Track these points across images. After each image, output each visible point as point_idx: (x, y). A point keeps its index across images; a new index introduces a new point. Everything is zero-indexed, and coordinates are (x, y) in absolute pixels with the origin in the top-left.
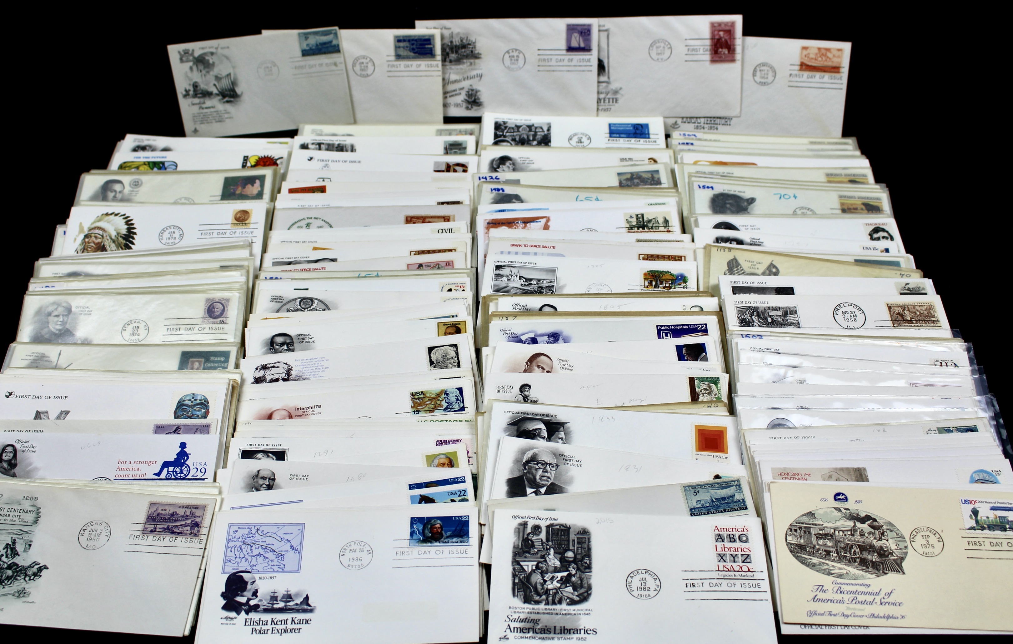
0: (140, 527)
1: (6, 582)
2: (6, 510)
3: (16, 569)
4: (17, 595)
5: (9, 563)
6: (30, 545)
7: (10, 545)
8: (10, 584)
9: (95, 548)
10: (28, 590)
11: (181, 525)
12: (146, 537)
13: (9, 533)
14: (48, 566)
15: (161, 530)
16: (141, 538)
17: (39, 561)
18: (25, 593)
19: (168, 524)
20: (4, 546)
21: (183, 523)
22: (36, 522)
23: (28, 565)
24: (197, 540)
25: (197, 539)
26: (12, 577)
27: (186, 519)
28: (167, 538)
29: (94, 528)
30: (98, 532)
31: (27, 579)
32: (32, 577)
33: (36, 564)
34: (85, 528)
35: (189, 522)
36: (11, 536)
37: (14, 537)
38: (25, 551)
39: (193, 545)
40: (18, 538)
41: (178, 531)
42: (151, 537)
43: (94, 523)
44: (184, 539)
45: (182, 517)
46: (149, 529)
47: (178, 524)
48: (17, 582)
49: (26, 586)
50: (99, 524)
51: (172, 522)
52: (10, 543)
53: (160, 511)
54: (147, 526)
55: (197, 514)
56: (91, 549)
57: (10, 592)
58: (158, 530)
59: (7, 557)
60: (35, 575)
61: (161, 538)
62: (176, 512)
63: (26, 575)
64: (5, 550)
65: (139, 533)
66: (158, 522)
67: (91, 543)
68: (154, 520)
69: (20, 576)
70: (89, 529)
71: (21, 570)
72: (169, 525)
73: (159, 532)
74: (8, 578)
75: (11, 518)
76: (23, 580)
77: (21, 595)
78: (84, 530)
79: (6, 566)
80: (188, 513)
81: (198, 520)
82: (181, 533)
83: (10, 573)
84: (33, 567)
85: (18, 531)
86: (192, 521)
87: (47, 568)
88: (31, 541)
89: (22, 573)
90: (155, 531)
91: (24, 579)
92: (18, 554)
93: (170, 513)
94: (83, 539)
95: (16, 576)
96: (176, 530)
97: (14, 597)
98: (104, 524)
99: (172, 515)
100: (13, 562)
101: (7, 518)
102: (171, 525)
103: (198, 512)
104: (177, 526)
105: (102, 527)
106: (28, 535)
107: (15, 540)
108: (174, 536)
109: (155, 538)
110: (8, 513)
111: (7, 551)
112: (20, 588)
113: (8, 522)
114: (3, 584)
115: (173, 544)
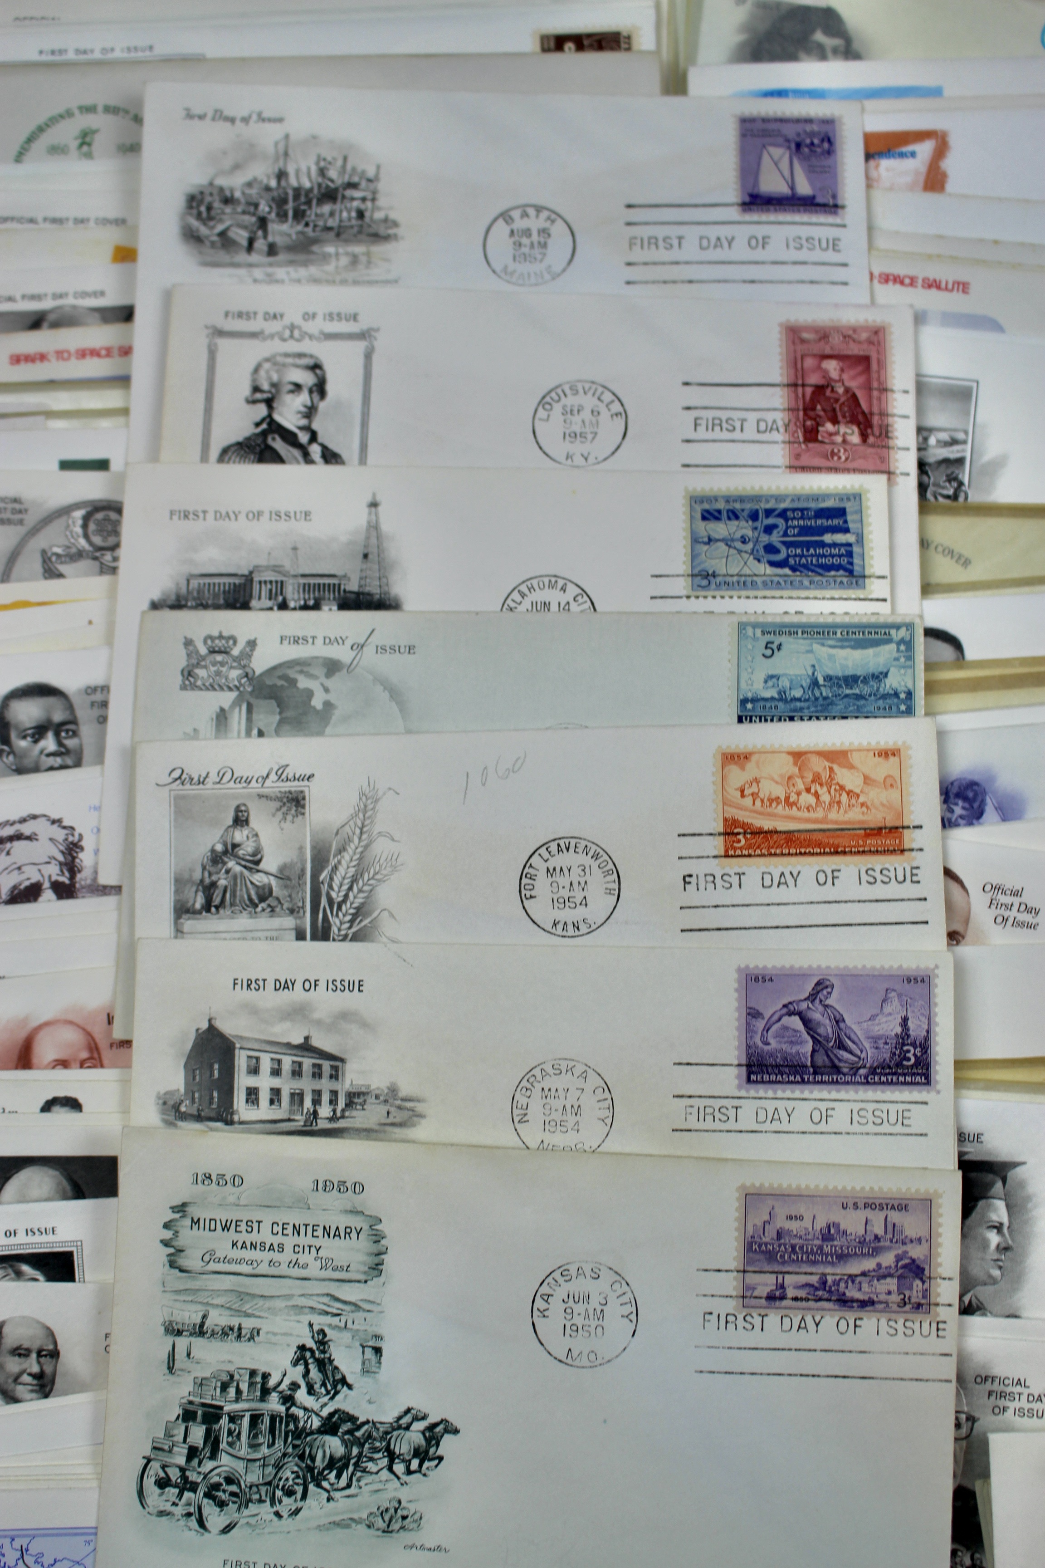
0: (730, 1284)
1: (332, 1476)
2: (266, 1227)
3: (350, 1432)
4: (380, 1523)
5: (325, 1413)
6: (378, 1351)
7: (311, 1351)
8: (349, 1486)
9: (596, 1362)
10: (412, 1508)
11: (864, 1274)
12: (757, 1321)
13: (299, 1309)
14: (456, 1422)
15: (802, 1293)
16: (740, 1322)
17: (419, 1404)
18: (404, 1518)
19: (821, 1269)
20: (291, 1353)
21: (869, 1264)
22: (376, 1268)
23: (389, 1417)
24: (926, 1325)
25: (921, 1324)
26: (346, 1459)
27: (876, 1251)
28: (829, 1321)
29: (578, 1286)
30: (595, 1302)
31: (399, 1468)
32: (415, 1464)
33: (416, 1419)
34: (545, 1289)
35: (888, 1259)
36: (306, 1318)
37: (320, 1321)
38: (365, 1371)
39: (917, 1343)
40: (330, 1326)
41: (858, 1295)
42: (773, 1319)
43: (573, 1272)
44: (883, 1321)
45: (862, 1242)
46: (763, 1291)
47: (854, 1267)
48: (368, 1479)
49: (404, 1494)
50: (588, 1273)
51: (832, 1264)
52: (310, 1344)
53: (781, 1222)
54: (752, 1279)
55: (911, 1231)
56: (585, 1362)
57: (356, 1516)
58: (790, 1293)
59: (311, 1391)
60: (421, 1454)
61: (809, 1319)
62: (837, 1226)
63: (392, 1456)
64: (301, 1368)
65: (730, 1306)
66: (784, 1263)
67: (579, 1344)
68: (771, 1256)
69: (371, 1459)
70: (560, 1293)
71: (369, 1436)
72: (825, 1275)
73: (795, 1299)
74: (336, 1464)
75: (288, 1255)
76: (385, 1474)
77: (396, 1526)
78: (547, 1298)
79: (316, 1423)
80: (878, 1229)
81: (916, 1252)
82: (872, 1303)
83: (334, 1445)
84: (408, 1428)
85: (326, 1300)
86: (898, 1258)
87: (456, 1431)
88: (378, 1337)
89: (376, 1450)
90: (783, 1298)
91: (390, 1469)
92: (344, 1381)
93: (818, 1227)
94: (551, 1327)
95: (360, 1455)
96: (852, 1293)
97: (372, 1532)
98: (607, 1277)
99: (827, 1236)
100: (336, 1411)
101: (276, 1256)
102: (833, 1272)
103: (911, 1225)
104: (853, 1278)
105: (603, 1284)
106: (361, 1315)
107: (322, 1332)
108: (851, 1316)
109: (786, 1321)
110: (276, 1240)
111: (307, 1372)
112: (385, 1500)
113: (283, 1270)
114: (325, 1484)
115: (849, 1341)
